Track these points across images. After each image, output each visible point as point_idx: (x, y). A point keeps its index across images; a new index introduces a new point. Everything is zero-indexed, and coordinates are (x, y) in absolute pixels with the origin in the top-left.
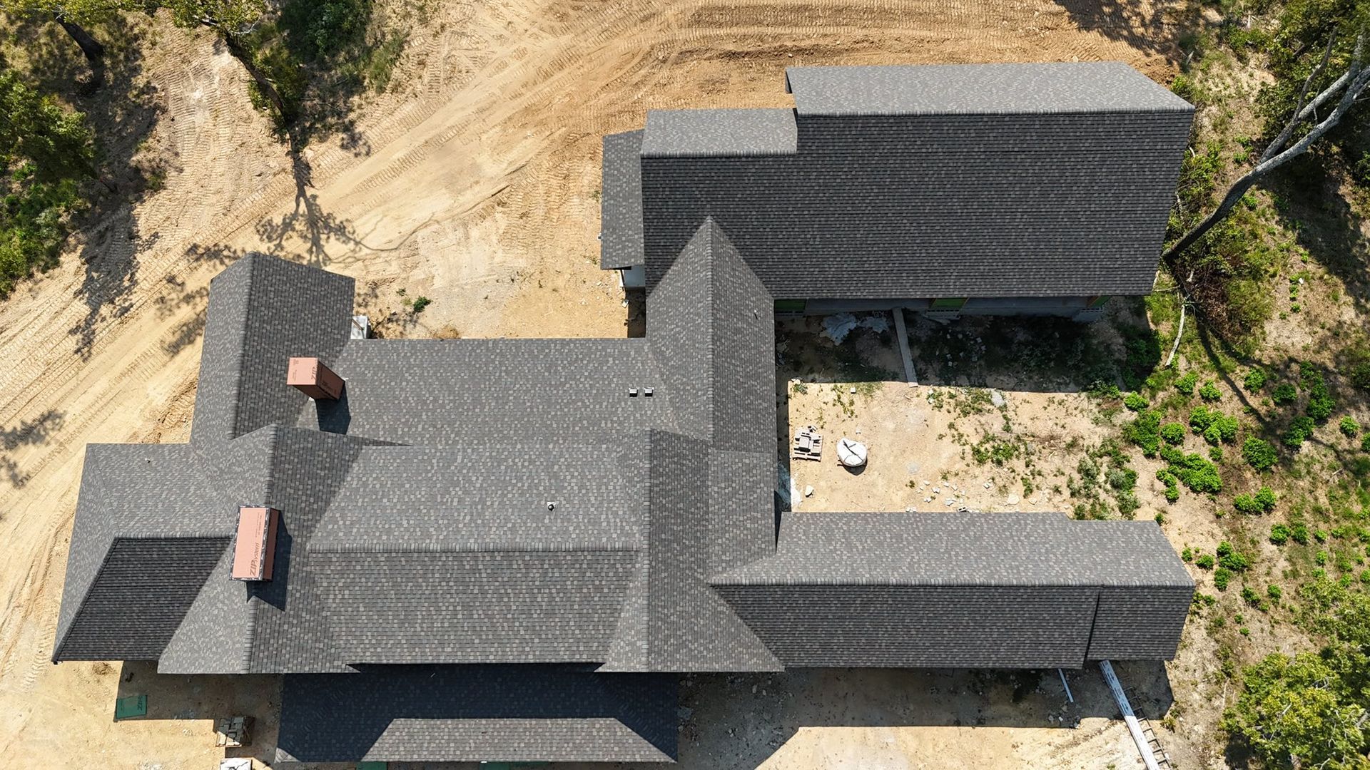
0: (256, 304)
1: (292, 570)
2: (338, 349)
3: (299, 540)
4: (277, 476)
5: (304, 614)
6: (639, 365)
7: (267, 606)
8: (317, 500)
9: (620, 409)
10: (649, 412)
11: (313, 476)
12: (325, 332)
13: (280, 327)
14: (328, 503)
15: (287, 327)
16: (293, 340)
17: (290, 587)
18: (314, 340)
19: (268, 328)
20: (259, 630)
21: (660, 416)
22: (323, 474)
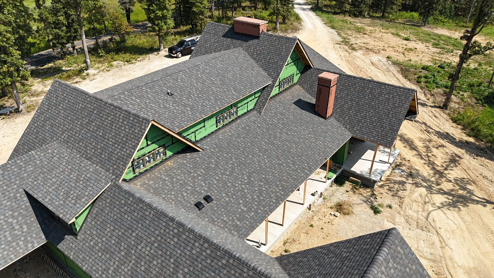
0: (383, 87)
1: (234, 41)
2: (348, 127)
3: (245, 45)
4: (274, 38)
5: (217, 44)
6: (225, 219)
7: (227, 30)
8: (258, 55)
9: (204, 185)
10: (185, 194)
11: (268, 53)
12: (359, 121)
13: (367, 98)
14: (254, 59)
15: (366, 102)
16: (358, 103)
17: (229, 40)
18: (356, 115)
19: (368, 92)
20: (220, 27)
21: (176, 197)
22: (268, 58)
